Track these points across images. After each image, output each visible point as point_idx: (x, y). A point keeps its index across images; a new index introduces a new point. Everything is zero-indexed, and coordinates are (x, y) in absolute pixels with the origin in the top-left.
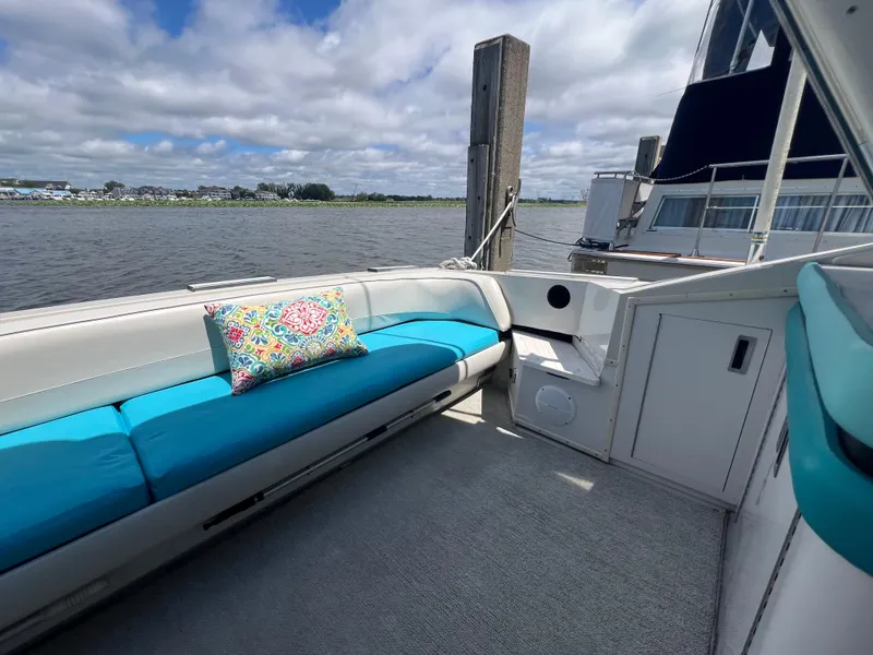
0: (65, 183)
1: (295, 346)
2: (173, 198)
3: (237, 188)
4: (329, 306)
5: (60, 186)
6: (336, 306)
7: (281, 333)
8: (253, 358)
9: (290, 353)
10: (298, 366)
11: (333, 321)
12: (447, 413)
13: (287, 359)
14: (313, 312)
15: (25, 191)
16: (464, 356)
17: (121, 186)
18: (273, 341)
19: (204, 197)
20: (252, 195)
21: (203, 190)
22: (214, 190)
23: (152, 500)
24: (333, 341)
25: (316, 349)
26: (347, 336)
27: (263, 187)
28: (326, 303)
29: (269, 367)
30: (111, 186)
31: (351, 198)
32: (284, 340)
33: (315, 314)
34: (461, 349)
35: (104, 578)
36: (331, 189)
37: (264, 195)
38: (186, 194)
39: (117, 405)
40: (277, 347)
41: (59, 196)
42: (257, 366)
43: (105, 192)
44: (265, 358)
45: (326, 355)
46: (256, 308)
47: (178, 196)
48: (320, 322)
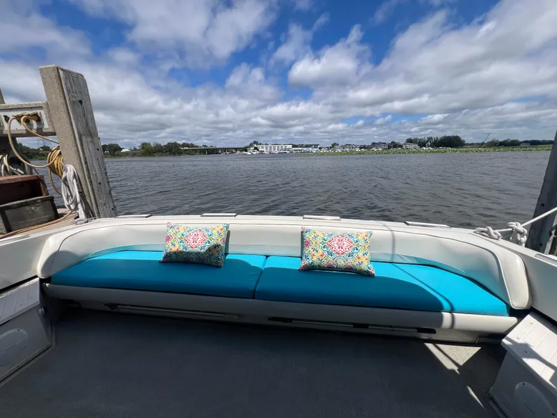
0: (318, 145)
1: (330, 258)
2: (357, 150)
3: (393, 142)
4: (357, 242)
5: (316, 146)
6: (362, 243)
7: (325, 249)
8: (310, 257)
9: (327, 260)
10: (330, 268)
11: (355, 251)
12: (430, 346)
13: (325, 263)
14: (345, 243)
15: (305, 149)
16: (452, 311)
17: (338, 145)
18: (320, 251)
19: (374, 148)
20: (401, 146)
21: (374, 144)
22: (380, 144)
23: (254, 298)
24: (352, 262)
25: (341, 262)
26: (362, 262)
27: (410, 141)
28: (356, 240)
29: (316, 264)
30: (334, 145)
31: (481, 145)
32: (326, 254)
33: (346, 244)
34: (450, 304)
35: (239, 315)
36: (462, 139)
37: (409, 146)
38: (364, 147)
39: (267, 256)
40: (322, 255)
41: (315, 150)
42: (311, 261)
43: (331, 148)
44: (315, 259)
45: (347, 268)
46: (320, 234)
47: (361, 148)
48: (347, 250)
